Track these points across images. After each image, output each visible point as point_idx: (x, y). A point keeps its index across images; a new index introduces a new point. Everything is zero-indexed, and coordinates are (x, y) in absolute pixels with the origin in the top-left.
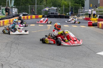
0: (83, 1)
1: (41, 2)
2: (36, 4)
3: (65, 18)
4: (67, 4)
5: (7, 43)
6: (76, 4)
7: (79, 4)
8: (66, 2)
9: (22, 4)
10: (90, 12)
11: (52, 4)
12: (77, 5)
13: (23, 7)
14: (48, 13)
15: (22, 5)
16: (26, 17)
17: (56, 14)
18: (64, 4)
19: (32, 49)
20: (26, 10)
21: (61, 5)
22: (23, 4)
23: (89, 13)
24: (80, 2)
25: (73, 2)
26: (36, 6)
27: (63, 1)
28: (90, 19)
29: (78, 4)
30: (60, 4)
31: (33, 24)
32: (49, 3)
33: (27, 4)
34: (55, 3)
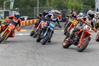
0: (93, 2)
1: (43, 4)
2: (38, 6)
4: (74, 5)
5: (27, 53)
6: (85, 6)
7: (89, 5)
8: (73, 4)
11: (56, 6)
12: (86, 6)
13: (23, 9)
20: (26, 12)
24: (90, 3)
25: (81, 3)
27: (69, 2)
29: (87, 5)
32: (53, 5)
33: (28, 6)
34: (60, 5)
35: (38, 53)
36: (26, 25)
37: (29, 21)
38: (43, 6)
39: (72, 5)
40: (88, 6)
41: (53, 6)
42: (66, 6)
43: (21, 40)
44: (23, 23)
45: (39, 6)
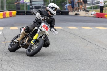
3: (62, 14)
10: (101, 3)
14: (31, 7)
17: (43, 8)
23: (100, 5)
31: (13, 26)
35: (7, 61)
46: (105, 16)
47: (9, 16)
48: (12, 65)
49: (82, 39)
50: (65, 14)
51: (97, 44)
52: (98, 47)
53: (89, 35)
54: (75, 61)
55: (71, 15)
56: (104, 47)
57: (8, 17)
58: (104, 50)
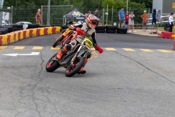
2: (49, 3)
3: (118, 33)
4: (114, 3)
5: (22, 88)
6: (134, 3)
7: (141, 3)
9: (19, 2)
11: (82, 3)
12: (137, 4)
13: (21, 9)
15: (19, 5)
16: (35, 30)
18: (108, 3)
19: (83, 101)
20: (27, 15)
21: (103, 5)
22: (22, 3)
26: (49, 6)
28: (172, 34)
29: (138, 2)
30: (101, 3)
32: (77, 1)
33: (31, 3)
34: (88, 2)
35: (41, 89)
36: (25, 38)
37: (30, 31)
38: (58, 3)
39: (111, 2)
40: (139, 4)
41: (76, 3)
42: (99, 3)
43: (13, 65)
44: (19, 34)
45: (52, 3)
46: (173, 36)
47: (51, 32)
48: (46, 94)
49: (138, 64)
50: (121, 32)
51: (156, 71)
52: (156, 75)
53: (148, 60)
54: (125, 92)
55: (130, 34)
56: (164, 75)
57: (50, 34)
58: (163, 79)
